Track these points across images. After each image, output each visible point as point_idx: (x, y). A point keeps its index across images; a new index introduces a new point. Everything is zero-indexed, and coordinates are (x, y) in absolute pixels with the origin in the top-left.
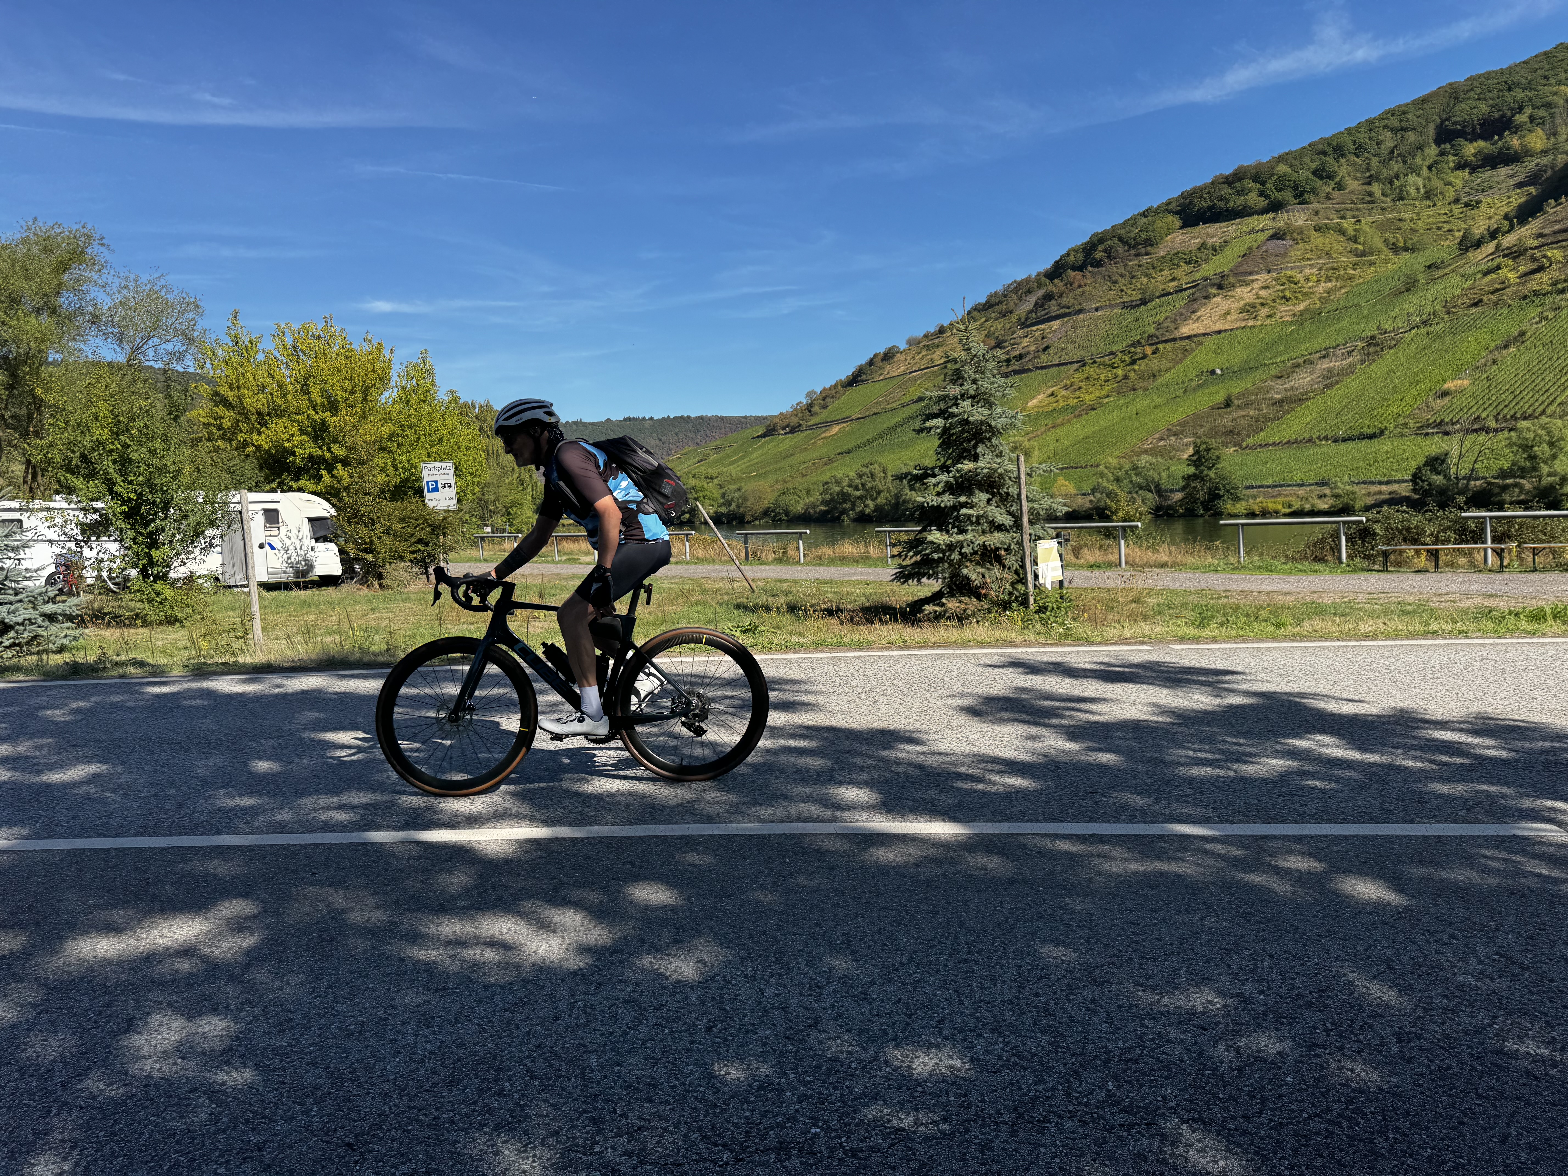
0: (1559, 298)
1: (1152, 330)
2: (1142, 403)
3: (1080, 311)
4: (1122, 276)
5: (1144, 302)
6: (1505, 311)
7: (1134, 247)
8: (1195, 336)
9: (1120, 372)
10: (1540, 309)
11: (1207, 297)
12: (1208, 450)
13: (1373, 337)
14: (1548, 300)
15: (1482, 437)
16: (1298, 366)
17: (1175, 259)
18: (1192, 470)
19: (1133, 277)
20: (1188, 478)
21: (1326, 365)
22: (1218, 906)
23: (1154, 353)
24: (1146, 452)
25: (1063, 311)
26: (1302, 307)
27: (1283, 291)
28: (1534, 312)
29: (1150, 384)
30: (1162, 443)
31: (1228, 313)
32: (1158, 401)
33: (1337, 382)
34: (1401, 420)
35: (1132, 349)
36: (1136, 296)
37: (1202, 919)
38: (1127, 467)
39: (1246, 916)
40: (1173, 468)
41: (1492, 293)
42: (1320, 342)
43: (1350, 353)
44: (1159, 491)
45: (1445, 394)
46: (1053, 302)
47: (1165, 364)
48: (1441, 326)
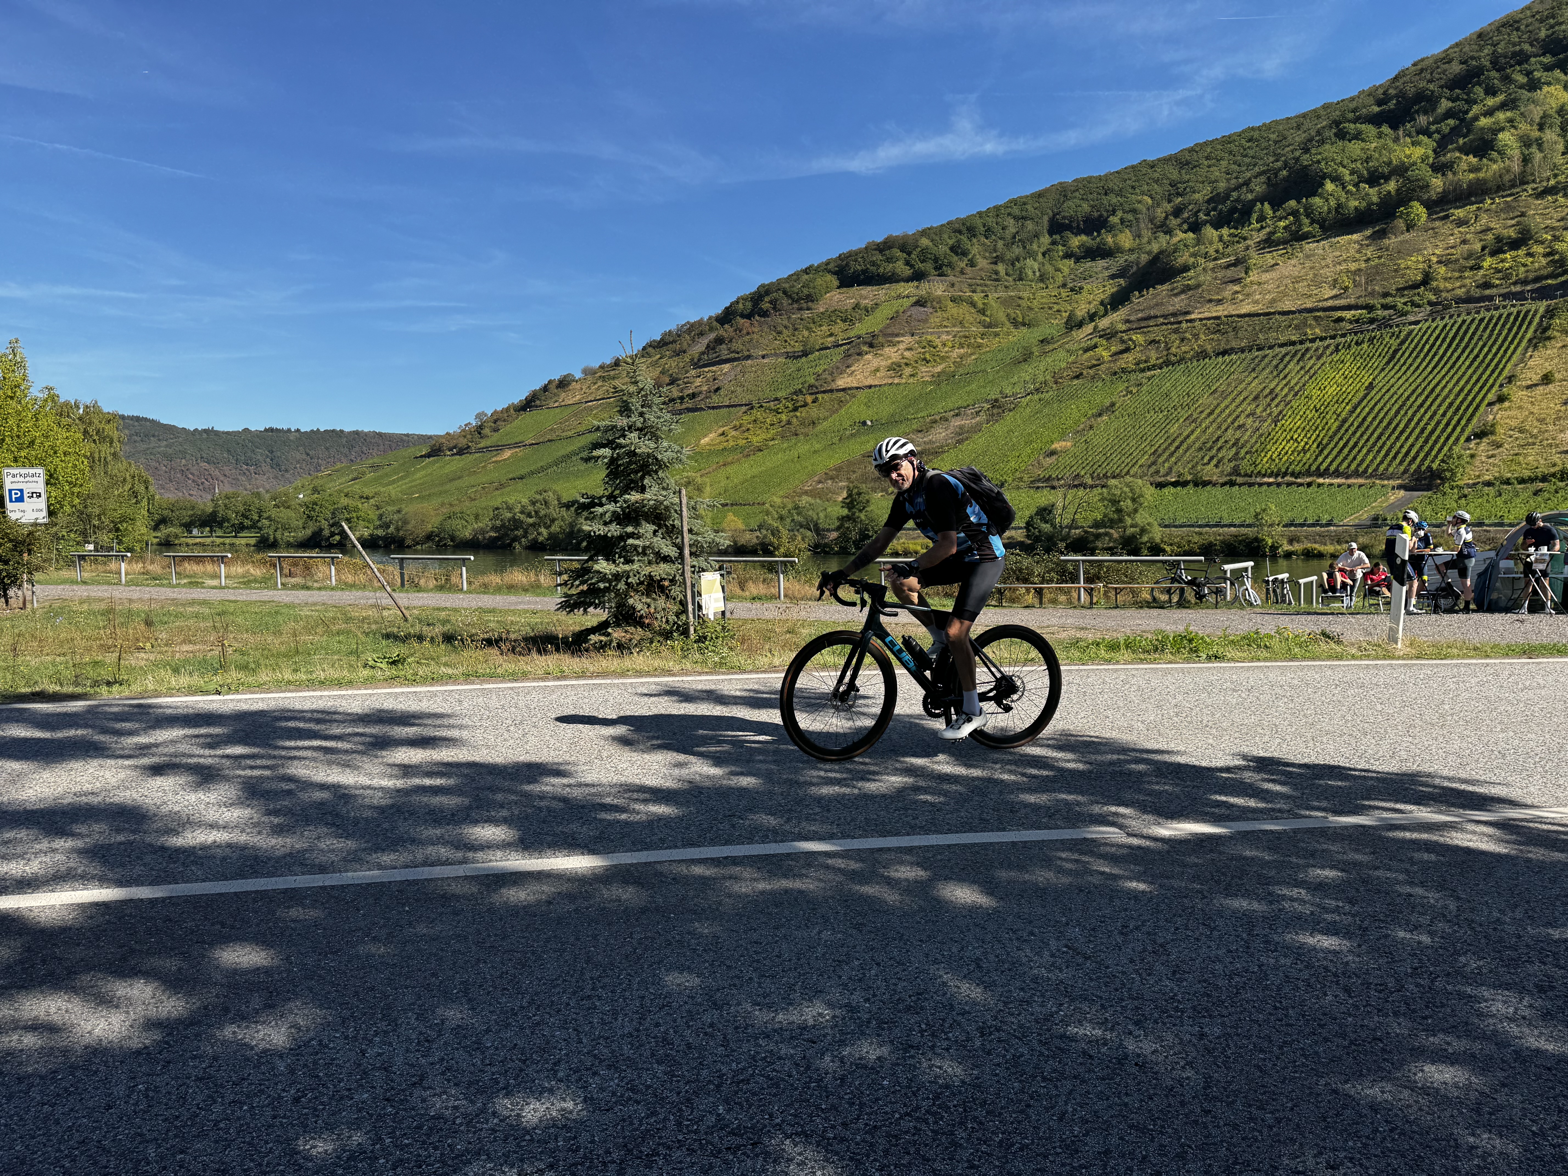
0: (1141, 375)
1: (812, 380)
2: (803, 448)
3: (748, 357)
4: (786, 327)
5: (805, 354)
6: (1100, 384)
7: (797, 301)
8: (850, 389)
9: (784, 417)
10: (1126, 384)
11: (860, 354)
12: (859, 494)
13: (996, 400)
14: (1133, 376)
15: (1081, 492)
16: (935, 422)
17: (832, 316)
18: (845, 512)
19: (796, 329)
20: (842, 519)
21: (957, 422)
22: (835, 918)
23: (814, 402)
24: (806, 493)
25: (732, 355)
26: (939, 369)
27: (924, 353)
28: (1122, 387)
29: (810, 430)
30: (820, 486)
31: (877, 370)
32: (817, 446)
33: (967, 439)
34: (1018, 475)
35: (795, 397)
36: (798, 347)
37: (820, 932)
38: (790, 506)
39: (858, 927)
40: (829, 510)
41: (1090, 368)
42: (953, 402)
43: (977, 413)
44: (818, 530)
45: (1053, 453)
46: (724, 346)
47: (823, 413)
48: (1050, 393)
